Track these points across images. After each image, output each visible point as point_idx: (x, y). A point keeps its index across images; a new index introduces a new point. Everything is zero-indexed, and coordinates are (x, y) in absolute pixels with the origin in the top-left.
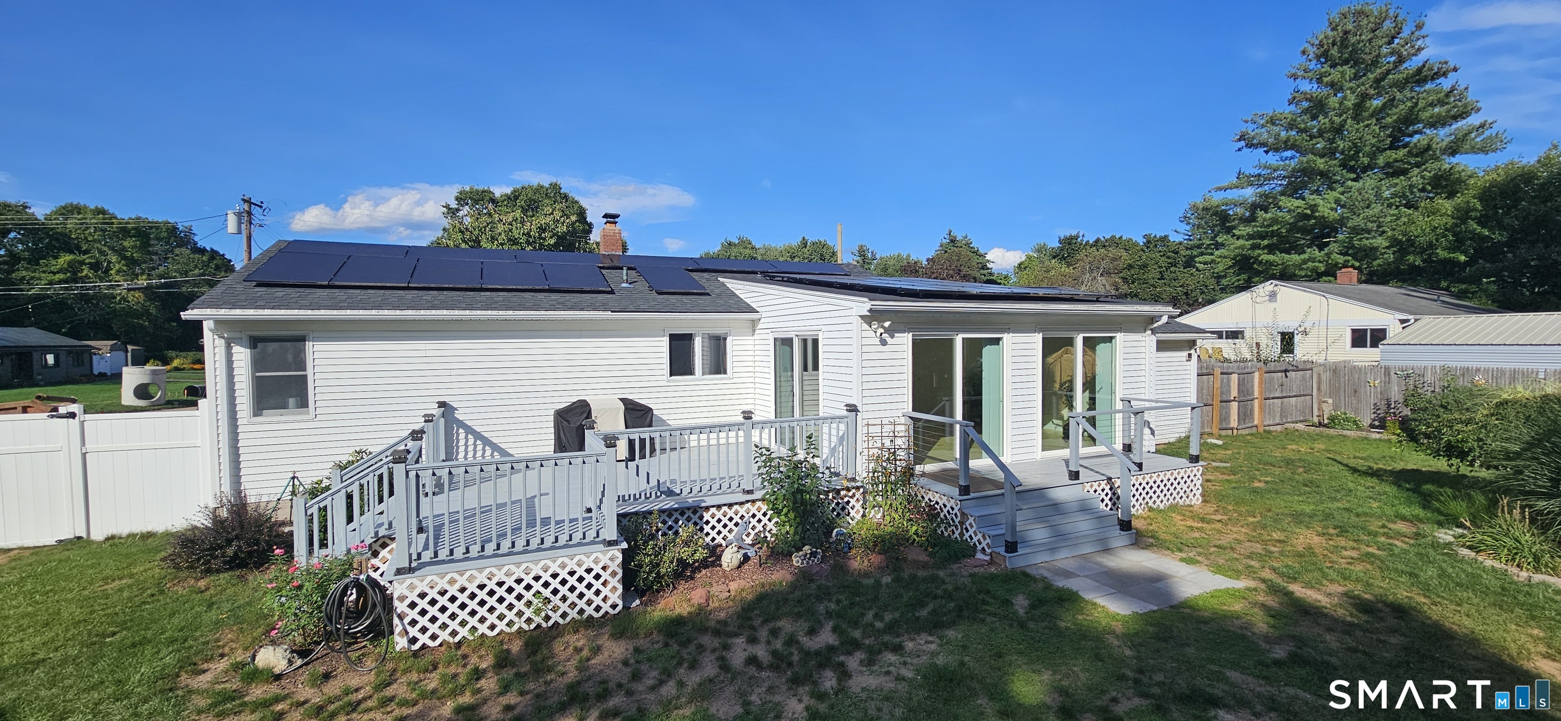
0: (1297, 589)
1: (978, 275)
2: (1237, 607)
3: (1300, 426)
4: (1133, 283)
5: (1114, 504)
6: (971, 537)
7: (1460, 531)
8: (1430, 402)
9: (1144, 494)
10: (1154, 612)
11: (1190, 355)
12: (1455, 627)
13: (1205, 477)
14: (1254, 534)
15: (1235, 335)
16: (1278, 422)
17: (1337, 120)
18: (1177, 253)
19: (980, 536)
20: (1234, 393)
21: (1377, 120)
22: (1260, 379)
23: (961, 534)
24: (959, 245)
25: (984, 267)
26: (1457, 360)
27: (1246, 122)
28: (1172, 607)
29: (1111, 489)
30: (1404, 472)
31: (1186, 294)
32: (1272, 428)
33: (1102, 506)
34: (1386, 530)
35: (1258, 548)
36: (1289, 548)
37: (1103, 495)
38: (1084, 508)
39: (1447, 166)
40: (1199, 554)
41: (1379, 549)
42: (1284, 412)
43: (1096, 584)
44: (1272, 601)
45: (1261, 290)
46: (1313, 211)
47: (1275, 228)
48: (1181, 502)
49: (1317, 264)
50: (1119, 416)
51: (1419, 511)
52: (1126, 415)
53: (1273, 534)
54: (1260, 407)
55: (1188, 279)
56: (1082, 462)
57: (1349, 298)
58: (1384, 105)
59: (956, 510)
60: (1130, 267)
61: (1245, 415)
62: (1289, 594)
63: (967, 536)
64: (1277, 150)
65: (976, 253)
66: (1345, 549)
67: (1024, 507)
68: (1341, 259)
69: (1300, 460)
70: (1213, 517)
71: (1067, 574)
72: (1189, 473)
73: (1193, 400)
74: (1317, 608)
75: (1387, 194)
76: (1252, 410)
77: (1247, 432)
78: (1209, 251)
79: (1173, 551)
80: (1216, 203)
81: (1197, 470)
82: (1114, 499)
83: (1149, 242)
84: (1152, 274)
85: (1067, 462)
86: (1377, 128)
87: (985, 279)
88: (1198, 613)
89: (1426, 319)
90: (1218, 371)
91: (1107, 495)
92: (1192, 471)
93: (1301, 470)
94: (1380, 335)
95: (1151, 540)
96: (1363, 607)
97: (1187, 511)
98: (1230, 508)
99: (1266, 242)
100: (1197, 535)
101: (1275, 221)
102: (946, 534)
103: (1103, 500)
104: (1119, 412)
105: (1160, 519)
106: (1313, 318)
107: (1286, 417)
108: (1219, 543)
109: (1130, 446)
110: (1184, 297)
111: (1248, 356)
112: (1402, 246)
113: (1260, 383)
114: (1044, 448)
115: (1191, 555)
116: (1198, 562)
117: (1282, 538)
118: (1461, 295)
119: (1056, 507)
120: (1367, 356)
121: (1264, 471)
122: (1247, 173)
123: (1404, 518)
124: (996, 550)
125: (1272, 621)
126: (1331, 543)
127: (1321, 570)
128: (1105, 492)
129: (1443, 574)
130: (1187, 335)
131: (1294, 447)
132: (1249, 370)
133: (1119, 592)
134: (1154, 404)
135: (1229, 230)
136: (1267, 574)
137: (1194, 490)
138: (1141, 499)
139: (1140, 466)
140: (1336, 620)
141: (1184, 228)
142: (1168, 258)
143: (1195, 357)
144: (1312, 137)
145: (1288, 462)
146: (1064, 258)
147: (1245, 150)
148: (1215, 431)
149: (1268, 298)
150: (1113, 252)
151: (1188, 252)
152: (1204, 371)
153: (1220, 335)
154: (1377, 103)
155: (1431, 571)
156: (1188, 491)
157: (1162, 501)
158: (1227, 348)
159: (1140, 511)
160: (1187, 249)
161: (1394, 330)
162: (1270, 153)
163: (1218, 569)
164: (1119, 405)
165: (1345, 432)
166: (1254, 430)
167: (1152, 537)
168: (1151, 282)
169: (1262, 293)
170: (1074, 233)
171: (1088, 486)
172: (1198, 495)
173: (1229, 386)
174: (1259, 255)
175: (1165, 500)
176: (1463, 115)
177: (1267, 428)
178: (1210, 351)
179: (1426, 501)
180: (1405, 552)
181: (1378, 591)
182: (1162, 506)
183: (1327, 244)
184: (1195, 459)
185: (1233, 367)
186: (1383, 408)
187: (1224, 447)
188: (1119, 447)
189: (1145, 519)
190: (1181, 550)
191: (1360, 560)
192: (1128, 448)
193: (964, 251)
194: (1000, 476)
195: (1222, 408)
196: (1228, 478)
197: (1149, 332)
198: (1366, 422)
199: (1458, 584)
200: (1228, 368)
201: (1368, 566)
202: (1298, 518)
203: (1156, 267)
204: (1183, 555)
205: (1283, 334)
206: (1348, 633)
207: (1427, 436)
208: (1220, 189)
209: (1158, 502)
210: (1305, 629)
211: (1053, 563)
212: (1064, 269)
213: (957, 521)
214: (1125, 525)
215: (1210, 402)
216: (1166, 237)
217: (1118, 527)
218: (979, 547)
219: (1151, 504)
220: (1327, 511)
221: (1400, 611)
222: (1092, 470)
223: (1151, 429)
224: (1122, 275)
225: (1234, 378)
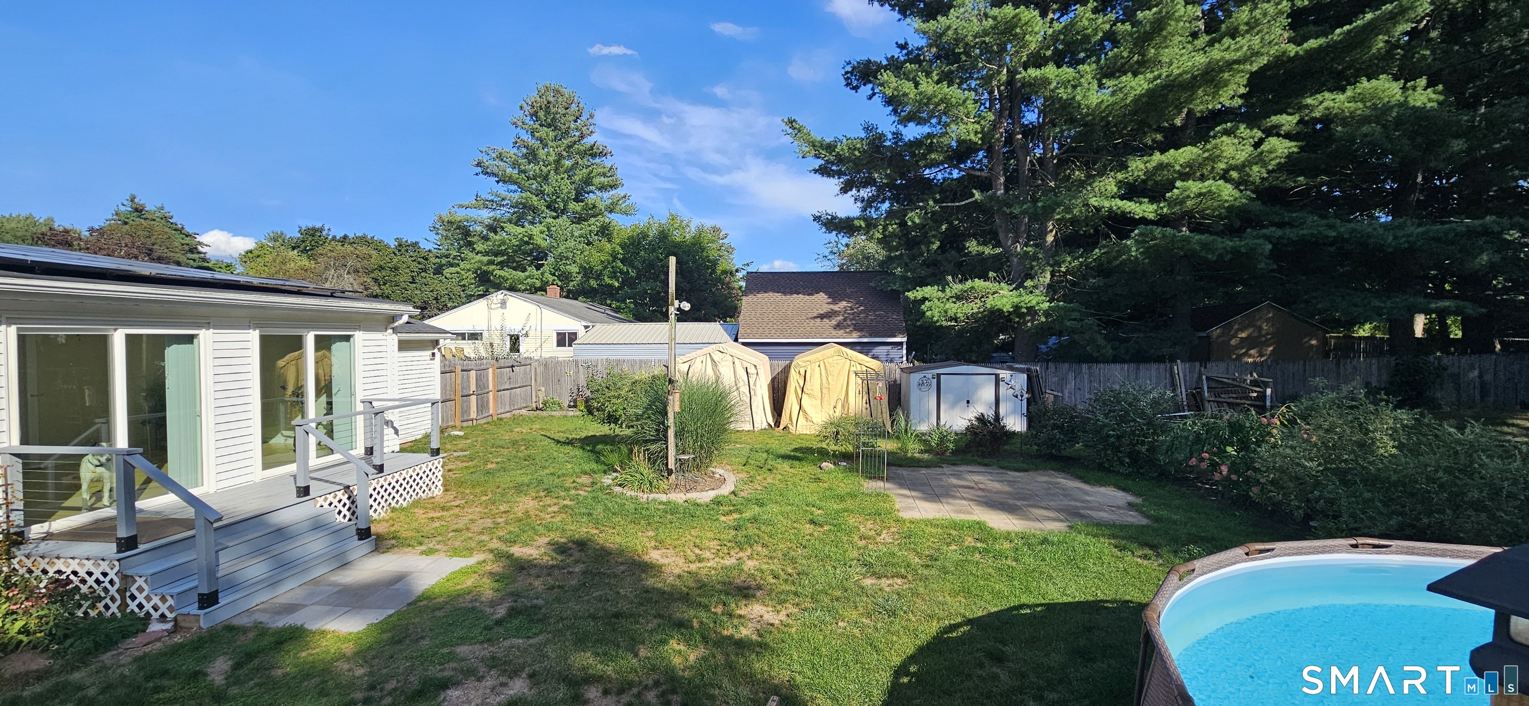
0: (517, 551)
1: (183, 259)
2: (469, 582)
3: (524, 411)
4: (385, 284)
5: (353, 513)
6: (140, 606)
7: (615, 474)
8: (600, 385)
9: (386, 496)
10: (390, 616)
11: (433, 354)
12: (612, 545)
13: (447, 468)
14: (486, 511)
15: (474, 336)
16: (508, 409)
17: (545, 169)
18: (426, 259)
19: (156, 600)
20: (473, 387)
21: (569, 176)
22: (494, 374)
23: (124, 606)
24: (150, 217)
25: (193, 250)
26: (614, 354)
27: (482, 152)
28: (409, 604)
29: (349, 498)
30: (587, 438)
31: (436, 299)
32: (503, 416)
33: (340, 518)
34: (575, 484)
35: (488, 523)
36: (512, 516)
37: (340, 506)
38: (318, 525)
39: (607, 220)
40: (439, 543)
41: (571, 500)
42: (512, 402)
43: (327, 608)
44: (496, 568)
45: (495, 298)
46: (530, 239)
47: (503, 248)
48: (424, 496)
49: (534, 280)
50: (360, 419)
51: (594, 466)
52: (368, 416)
53: (501, 507)
54: (494, 399)
55: (438, 285)
56: (314, 475)
57: (554, 308)
58: (573, 165)
59: (112, 575)
60: (381, 268)
61: (482, 406)
62: (510, 556)
63: (133, 606)
64: (505, 182)
65: (180, 231)
66: (549, 506)
67: (230, 544)
68: (551, 278)
69: (523, 440)
70: (453, 503)
71: (291, 608)
72: (430, 466)
73: (437, 396)
74: (530, 561)
75: (576, 234)
76: (488, 402)
77: (484, 421)
78: (456, 261)
79: (413, 546)
80: (459, 219)
81: (438, 462)
82: (353, 508)
83: (400, 245)
84: (404, 277)
85: (295, 477)
86: (568, 182)
87: (195, 264)
88: (434, 601)
89: (598, 326)
90: (459, 368)
91: (345, 505)
92: (433, 464)
93: (523, 448)
94: (573, 337)
95: (393, 542)
96: (561, 549)
97: (429, 504)
98: (468, 491)
99: (500, 259)
100: (437, 524)
101: (503, 243)
102: (93, 613)
103: (340, 512)
104: (360, 413)
105: (402, 518)
106: (532, 322)
107: (514, 405)
108: (456, 527)
109: (372, 448)
110: (434, 302)
111: (484, 354)
112: (587, 272)
113: (494, 378)
114: (266, 466)
115: (431, 545)
116: (437, 550)
117: (508, 509)
118: (617, 310)
119: (281, 533)
120: (565, 353)
121: (496, 454)
122: (483, 197)
123: (585, 473)
124: (185, 611)
125: (496, 585)
126: (541, 503)
127: (533, 528)
128: (342, 503)
129: (606, 509)
130: (430, 335)
131: (519, 429)
132: (484, 367)
133: (353, 608)
134: (397, 403)
135: (470, 244)
136: (495, 544)
137: (436, 482)
138: (382, 502)
139: (380, 469)
140: (542, 567)
141: (433, 237)
142: (419, 263)
143: (438, 355)
144: (529, 178)
145: (514, 443)
146: (305, 251)
147: (481, 176)
148: (458, 423)
149: (499, 305)
150: (364, 250)
151: (438, 260)
152: (447, 369)
153: (462, 336)
154: (568, 163)
155: (600, 508)
156: (430, 483)
157: (405, 499)
158: (469, 348)
159: (383, 514)
160: (437, 257)
161: (581, 332)
162: (501, 184)
163: (455, 552)
164: (360, 407)
165: (554, 413)
166: (490, 419)
167: (393, 538)
168: (403, 285)
169: (495, 301)
170: (318, 225)
171: (320, 501)
172: (439, 486)
173: (469, 381)
174: (494, 270)
175: (408, 497)
176: (613, 186)
177: (500, 416)
178: (454, 350)
179: (597, 456)
180: (586, 498)
181: (569, 533)
182: (405, 504)
183: (543, 265)
184: (436, 452)
185: (471, 365)
186: (576, 391)
187: (465, 437)
188: (360, 451)
189: (387, 521)
190: (421, 544)
191: (559, 512)
192: (370, 451)
193: (158, 226)
194: (190, 512)
195: (463, 402)
196: (467, 464)
197: (390, 331)
198: (565, 404)
199: (614, 514)
200: (467, 365)
201: (564, 516)
202: (519, 489)
203: (407, 271)
204: (423, 548)
205: (511, 336)
206: (549, 575)
207: (598, 410)
208: (461, 206)
209: (401, 501)
210: (522, 583)
211: (275, 601)
212: (305, 262)
213: (113, 590)
214: (364, 534)
215: (453, 397)
216: (417, 243)
217: (356, 537)
218: (155, 615)
219: (393, 504)
220: (540, 478)
221: (582, 544)
222: (327, 481)
223: (394, 428)
224: (373, 275)
225: (473, 374)
